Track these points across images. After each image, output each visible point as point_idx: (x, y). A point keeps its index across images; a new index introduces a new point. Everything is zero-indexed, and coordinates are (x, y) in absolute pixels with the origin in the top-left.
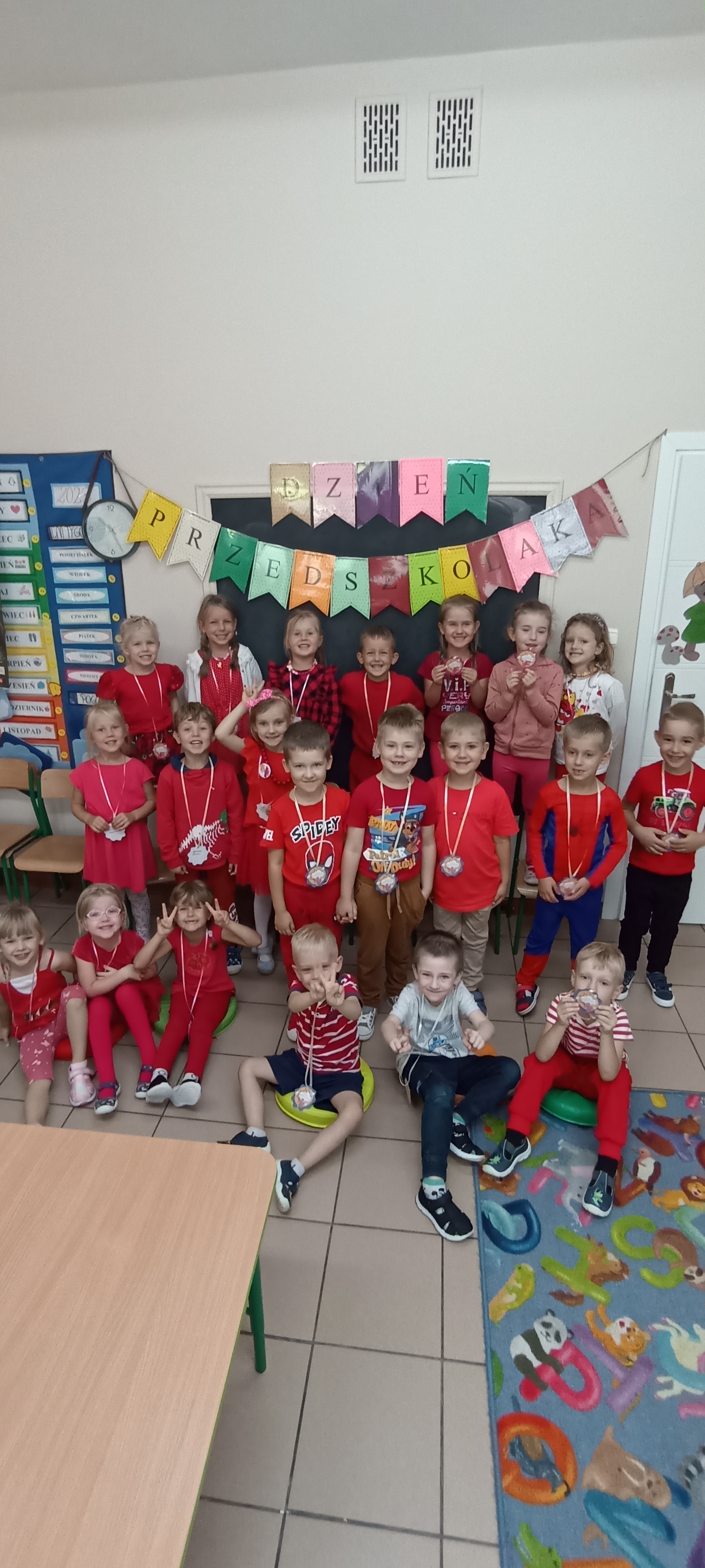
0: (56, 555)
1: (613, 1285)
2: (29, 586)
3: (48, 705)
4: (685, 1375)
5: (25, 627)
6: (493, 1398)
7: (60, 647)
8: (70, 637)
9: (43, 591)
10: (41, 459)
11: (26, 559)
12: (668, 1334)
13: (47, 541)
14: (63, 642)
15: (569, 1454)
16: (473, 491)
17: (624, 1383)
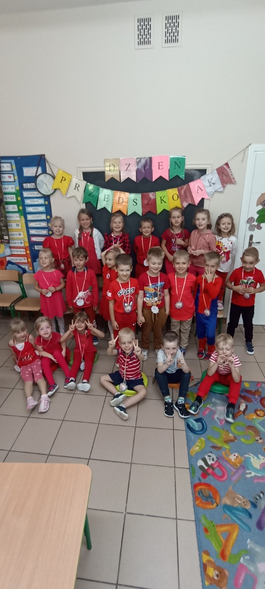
0: (25, 194)
1: (232, 444)
2: (16, 206)
3: (24, 250)
4: (255, 470)
5: (15, 221)
6: (192, 478)
7: (28, 228)
8: (31, 225)
9: (21, 208)
10: (19, 158)
11: (14, 196)
12: (250, 458)
13: (22, 189)
14: (29, 226)
15: (218, 495)
16: (179, 168)
17: (235, 473)
